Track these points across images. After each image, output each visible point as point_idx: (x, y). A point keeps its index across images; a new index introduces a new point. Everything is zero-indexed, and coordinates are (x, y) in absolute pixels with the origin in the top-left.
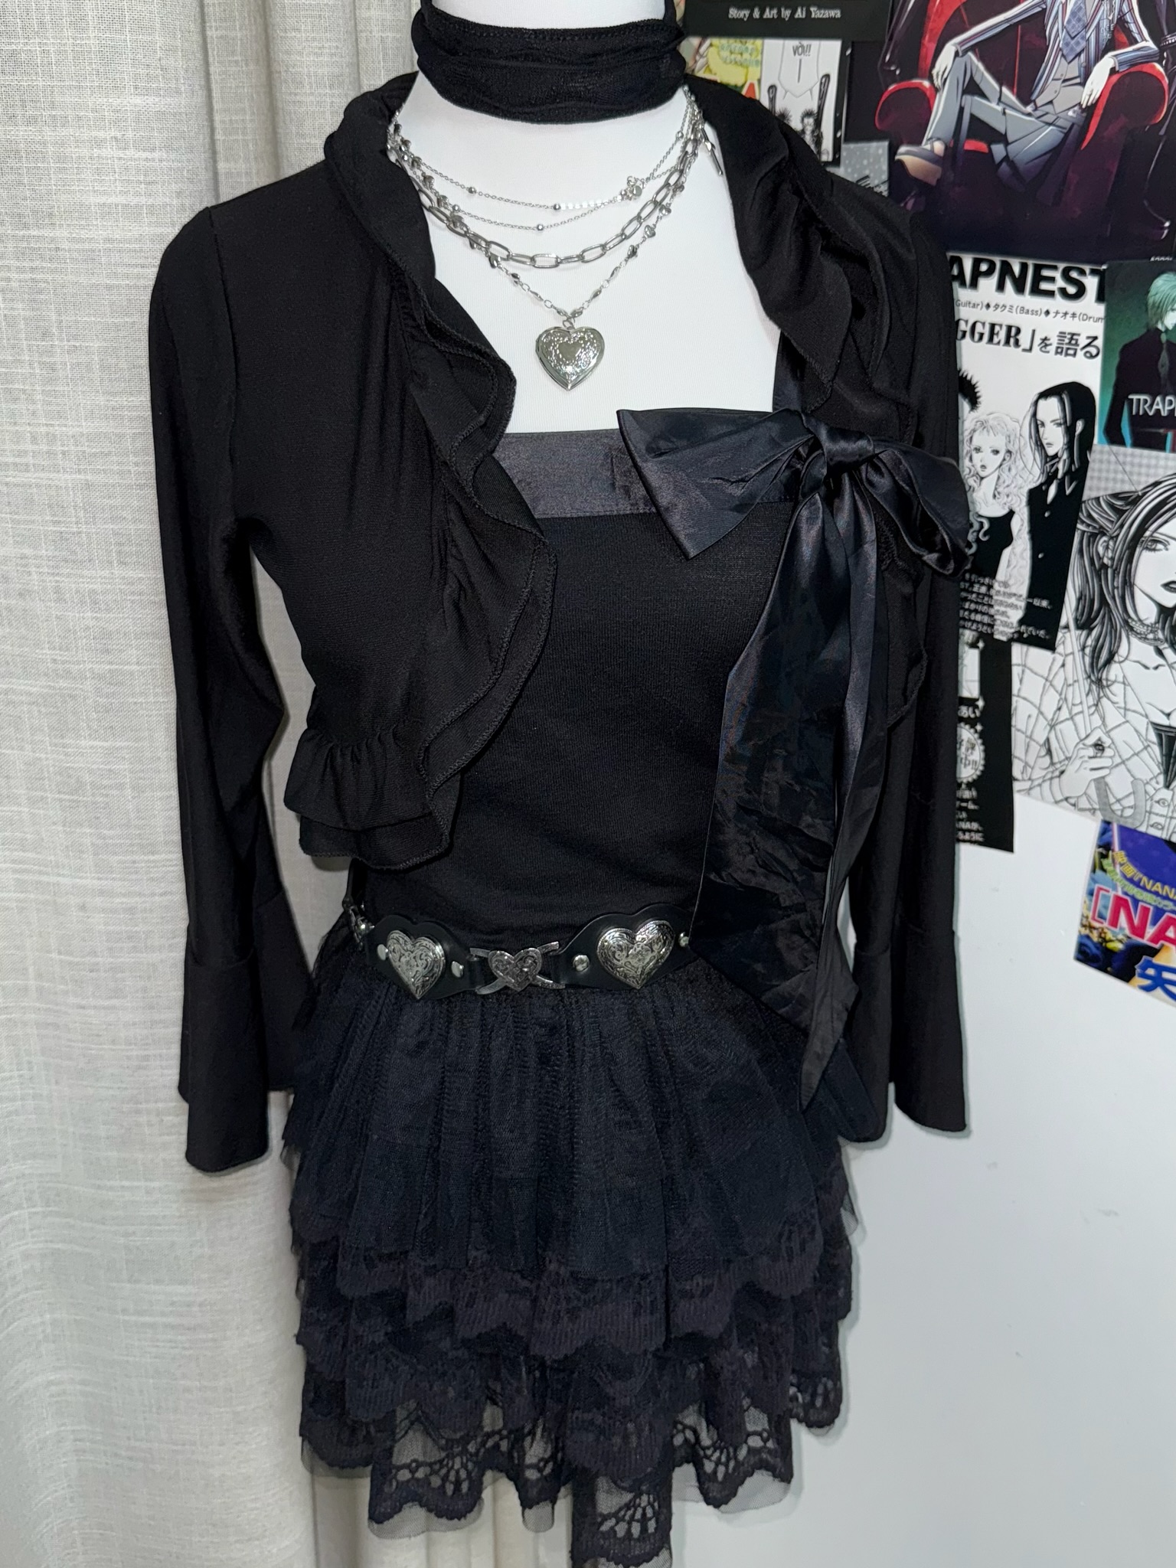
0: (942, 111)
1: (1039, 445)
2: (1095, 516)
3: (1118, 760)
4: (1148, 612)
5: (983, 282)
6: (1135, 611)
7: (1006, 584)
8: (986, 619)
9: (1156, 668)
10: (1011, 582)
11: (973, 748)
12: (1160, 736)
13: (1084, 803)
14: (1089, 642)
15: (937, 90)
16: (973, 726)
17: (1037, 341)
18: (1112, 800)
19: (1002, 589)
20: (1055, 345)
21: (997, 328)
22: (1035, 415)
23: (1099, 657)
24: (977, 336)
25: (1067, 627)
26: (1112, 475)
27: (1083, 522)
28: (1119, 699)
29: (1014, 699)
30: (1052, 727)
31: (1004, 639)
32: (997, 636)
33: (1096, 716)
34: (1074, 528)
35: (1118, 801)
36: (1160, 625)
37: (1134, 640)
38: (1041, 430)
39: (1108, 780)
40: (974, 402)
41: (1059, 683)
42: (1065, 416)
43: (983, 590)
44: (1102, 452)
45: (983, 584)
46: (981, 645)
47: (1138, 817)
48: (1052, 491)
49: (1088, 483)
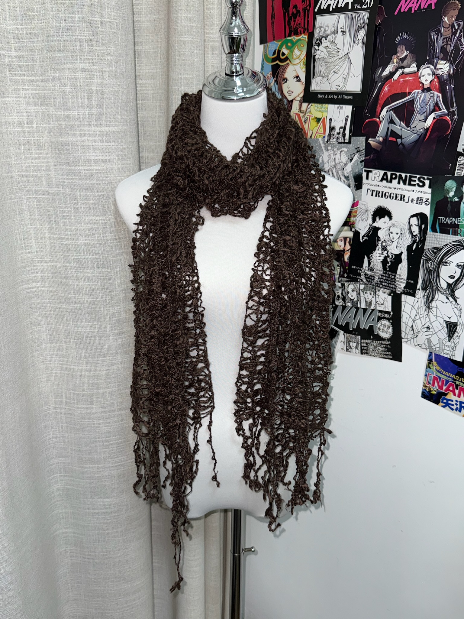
0: (382, 128)
1: (411, 232)
2: (428, 254)
3: (434, 332)
4: (444, 285)
5: (393, 181)
6: (440, 285)
7: (400, 275)
8: (394, 286)
9: (446, 303)
10: (401, 275)
11: (389, 328)
12: (447, 325)
13: (424, 346)
14: (426, 294)
15: (381, 122)
16: (389, 321)
17: (410, 200)
18: (432, 345)
19: (399, 277)
20: (416, 201)
21: (398, 195)
22: (409, 222)
23: (429, 299)
24: (391, 198)
25: (419, 289)
26: (433, 242)
27: (424, 256)
28: (435, 313)
29: (402, 312)
30: (414, 321)
31: (399, 293)
32: (397, 292)
33: (427, 318)
34: (421, 258)
35: (434, 345)
36: (447, 289)
37: (440, 294)
38: (411, 227)
39: (431, 339)
40: (390, 218)
41: (416, 307)
42: (419, 223)
43: (393, 277)
44: (430, 234)
45: (393, 275)
46: (392, 294)
47: (441, 351)
48: (415, 246)
49: (426, 244)
